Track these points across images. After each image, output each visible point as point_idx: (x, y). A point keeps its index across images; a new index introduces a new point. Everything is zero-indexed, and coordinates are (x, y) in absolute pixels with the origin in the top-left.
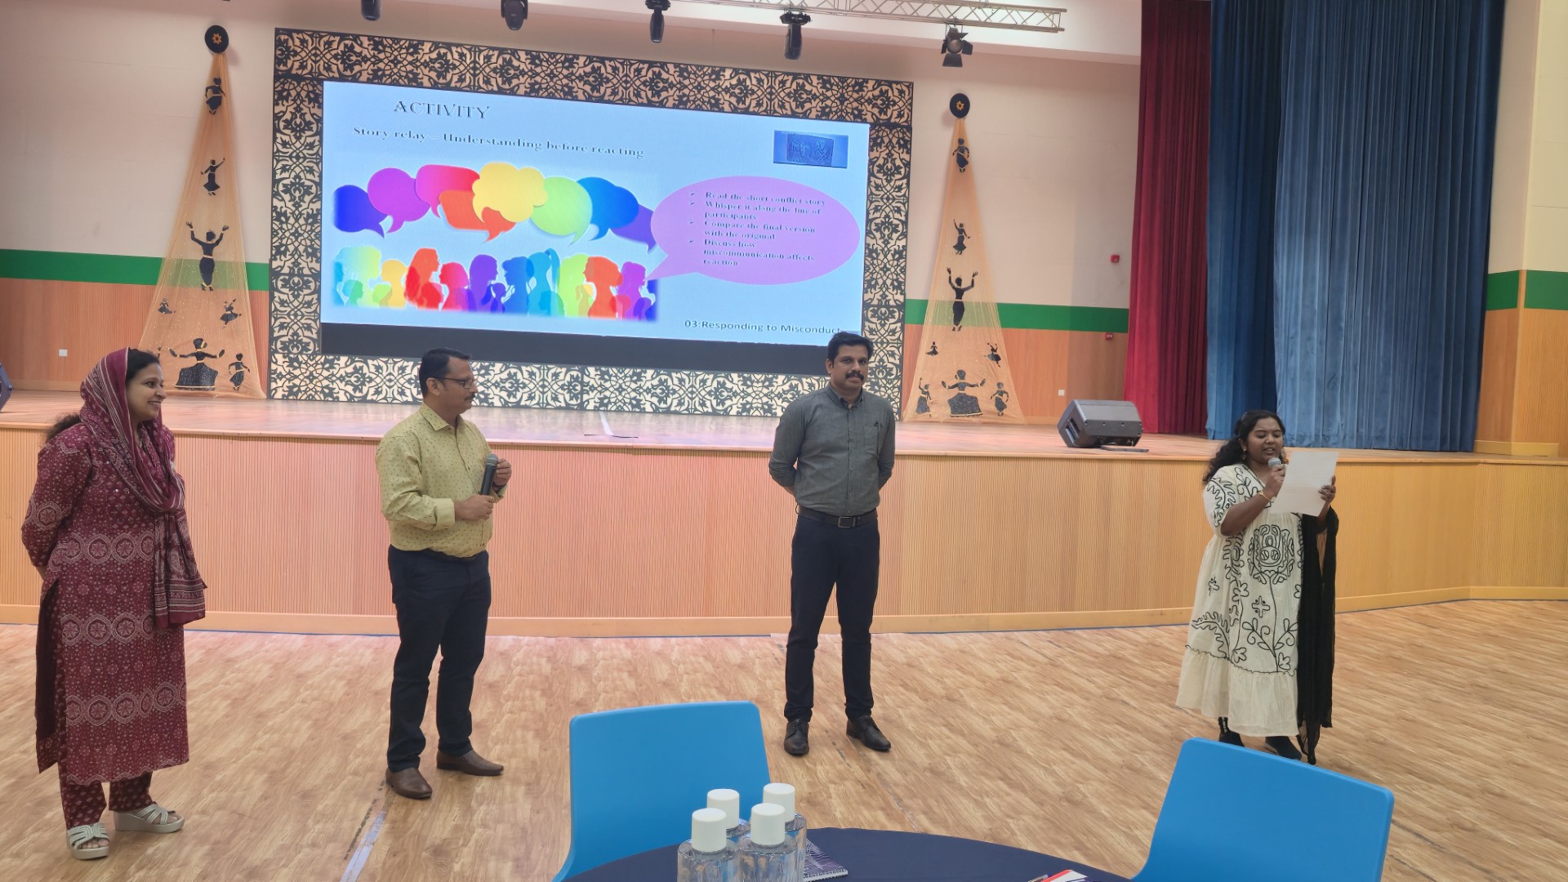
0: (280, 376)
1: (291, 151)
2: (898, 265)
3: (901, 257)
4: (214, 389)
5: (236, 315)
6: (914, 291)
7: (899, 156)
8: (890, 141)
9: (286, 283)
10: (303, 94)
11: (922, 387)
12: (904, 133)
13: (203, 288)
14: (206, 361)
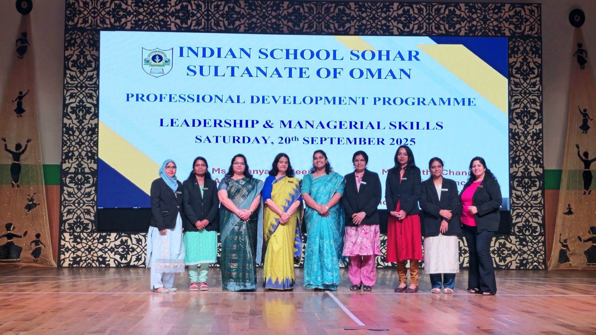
0: (68, 250)
1: (76, 82)
2: (536, 145)
3: (538, 138)
4: (19, 261)
5: (35, 205)
6: (551, 164)
7: (533, 60)
8: (525, 49)
9: (72, 179)
10: (86, 41)
11: (562, 241)
12: (535, 42)
13: (13, 186)
14: (14, 240)
